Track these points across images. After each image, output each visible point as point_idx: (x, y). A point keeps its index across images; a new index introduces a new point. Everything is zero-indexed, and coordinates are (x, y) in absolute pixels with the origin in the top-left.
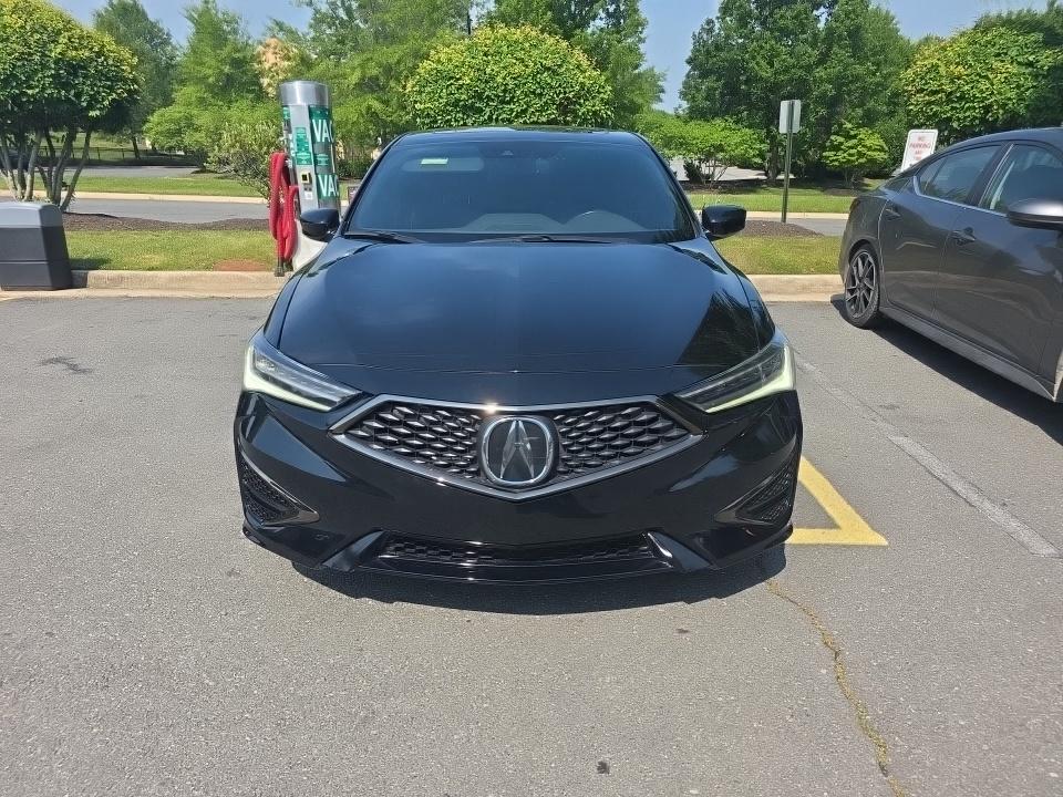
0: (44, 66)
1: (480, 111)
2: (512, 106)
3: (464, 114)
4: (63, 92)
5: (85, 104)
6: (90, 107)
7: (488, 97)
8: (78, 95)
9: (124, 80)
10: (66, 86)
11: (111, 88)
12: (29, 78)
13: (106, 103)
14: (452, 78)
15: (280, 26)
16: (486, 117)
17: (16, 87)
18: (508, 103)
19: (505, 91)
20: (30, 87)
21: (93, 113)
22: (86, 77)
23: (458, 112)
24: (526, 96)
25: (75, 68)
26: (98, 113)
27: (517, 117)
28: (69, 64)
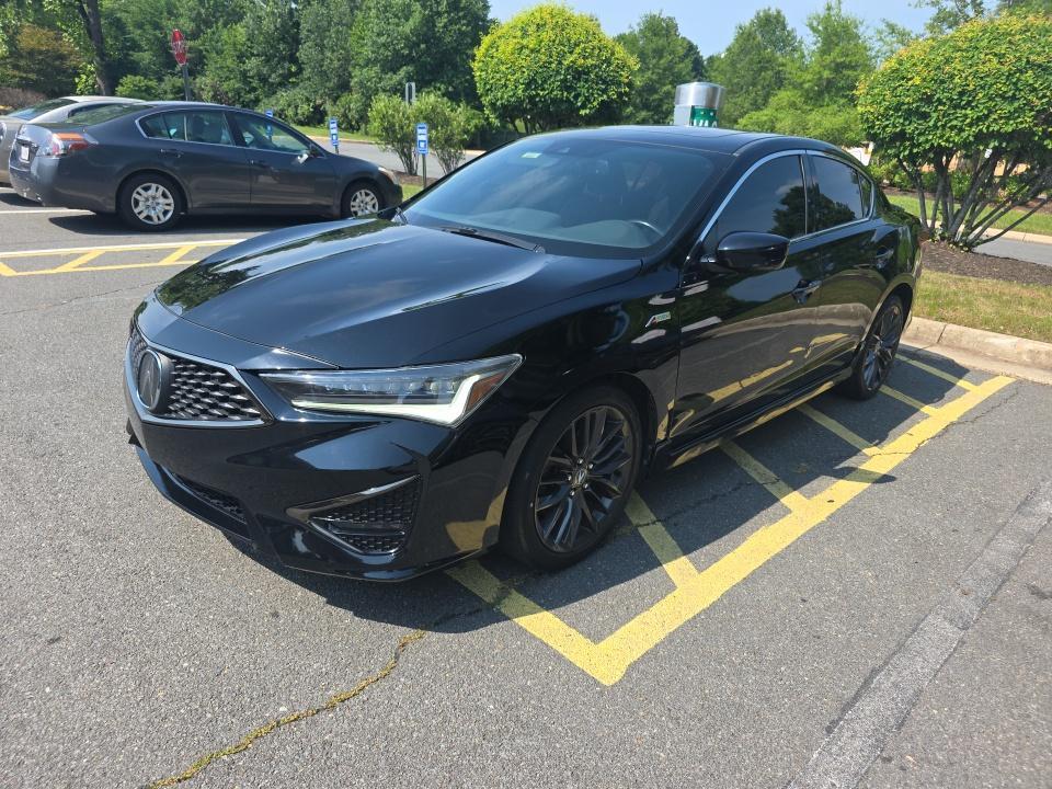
0: (558, 73)
1: (925, 116)
2: (968, 112)
3: (905, 119)
4: (565, 94)
5: (579, 104)
6: (584, 106)
7: (939, 100)
8: (576, 97)
9: (619, 84)
10: (569, 89)
11: (604, 91)
12: (545, 82)
13: (595, 103)
14: (903, 78)
15: (892, 29)
16: (931, 124)
17: (534, 89)
18: (963, 108)
19: (961, 94)
20: (543, 89)
21: (582, 112)
22: (587, 81)
23: (900, 117)
24: (991, 99)
25: (579, 74)
26: (587, 111)
27: (971, 125)
28: (577, 71)
